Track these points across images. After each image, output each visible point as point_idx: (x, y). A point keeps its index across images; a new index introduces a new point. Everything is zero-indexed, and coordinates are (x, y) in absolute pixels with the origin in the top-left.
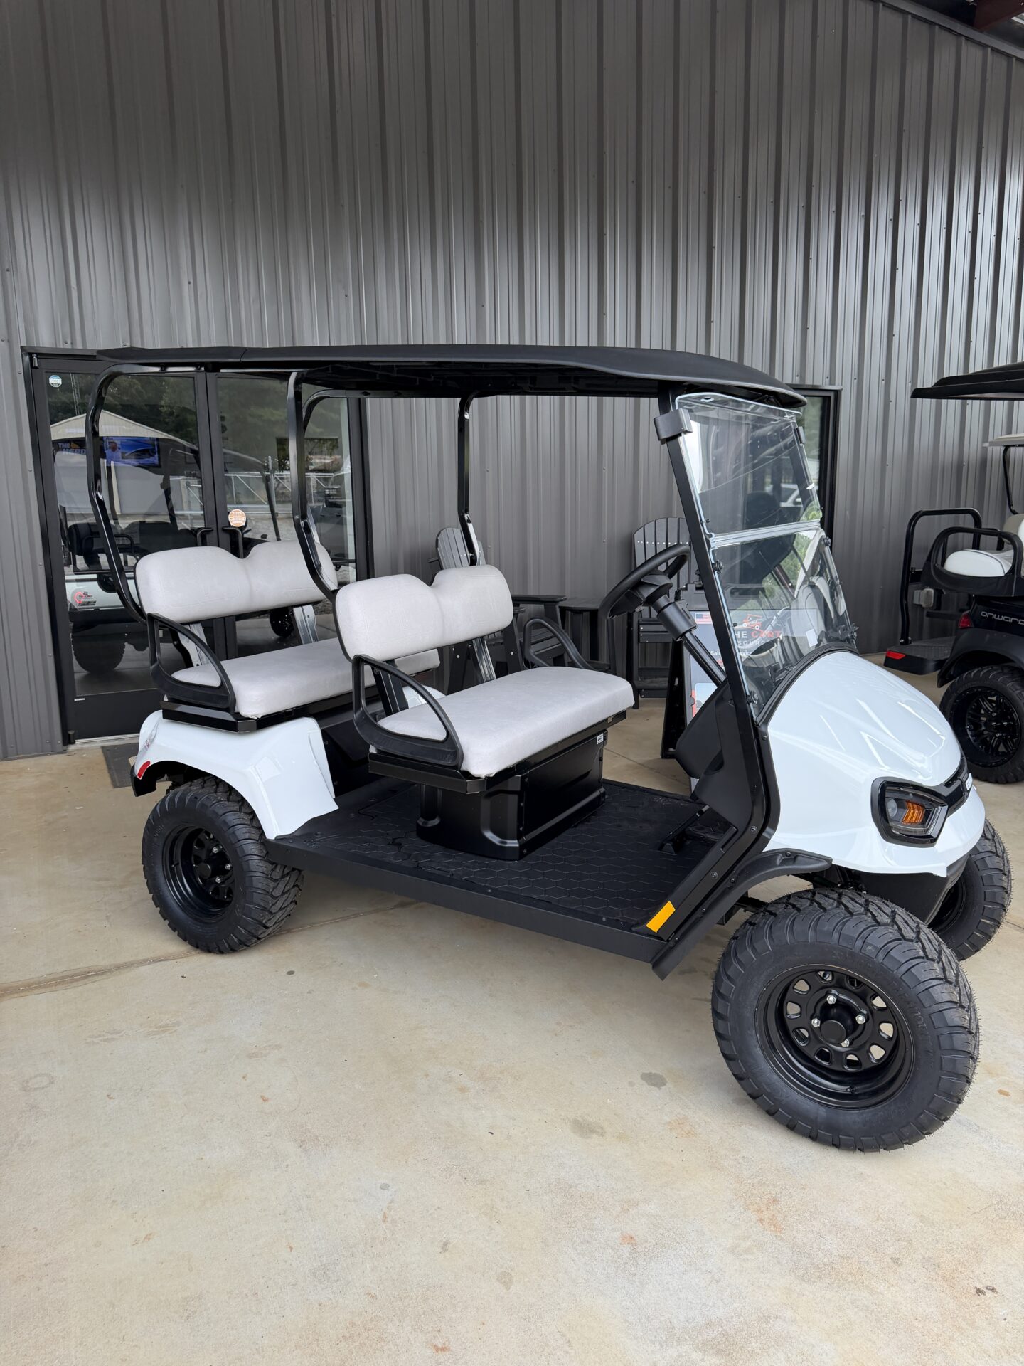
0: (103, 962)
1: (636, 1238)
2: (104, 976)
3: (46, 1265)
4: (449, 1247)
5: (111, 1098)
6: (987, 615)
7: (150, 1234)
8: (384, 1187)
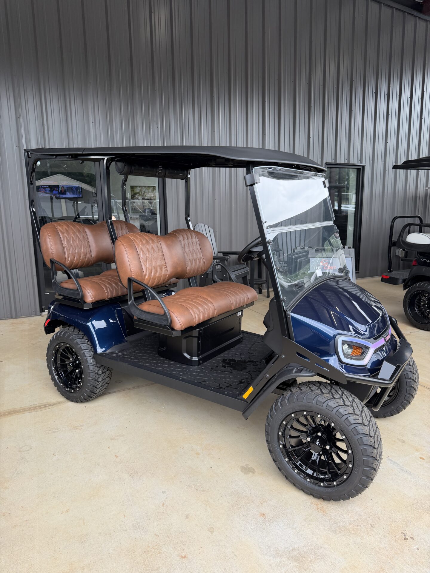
1: (266, 515)
3: (26, 521)
4: (189, 517)
5: (54, 455)
6: (424, 260)
7: (68, 510)
8: (164, 492)
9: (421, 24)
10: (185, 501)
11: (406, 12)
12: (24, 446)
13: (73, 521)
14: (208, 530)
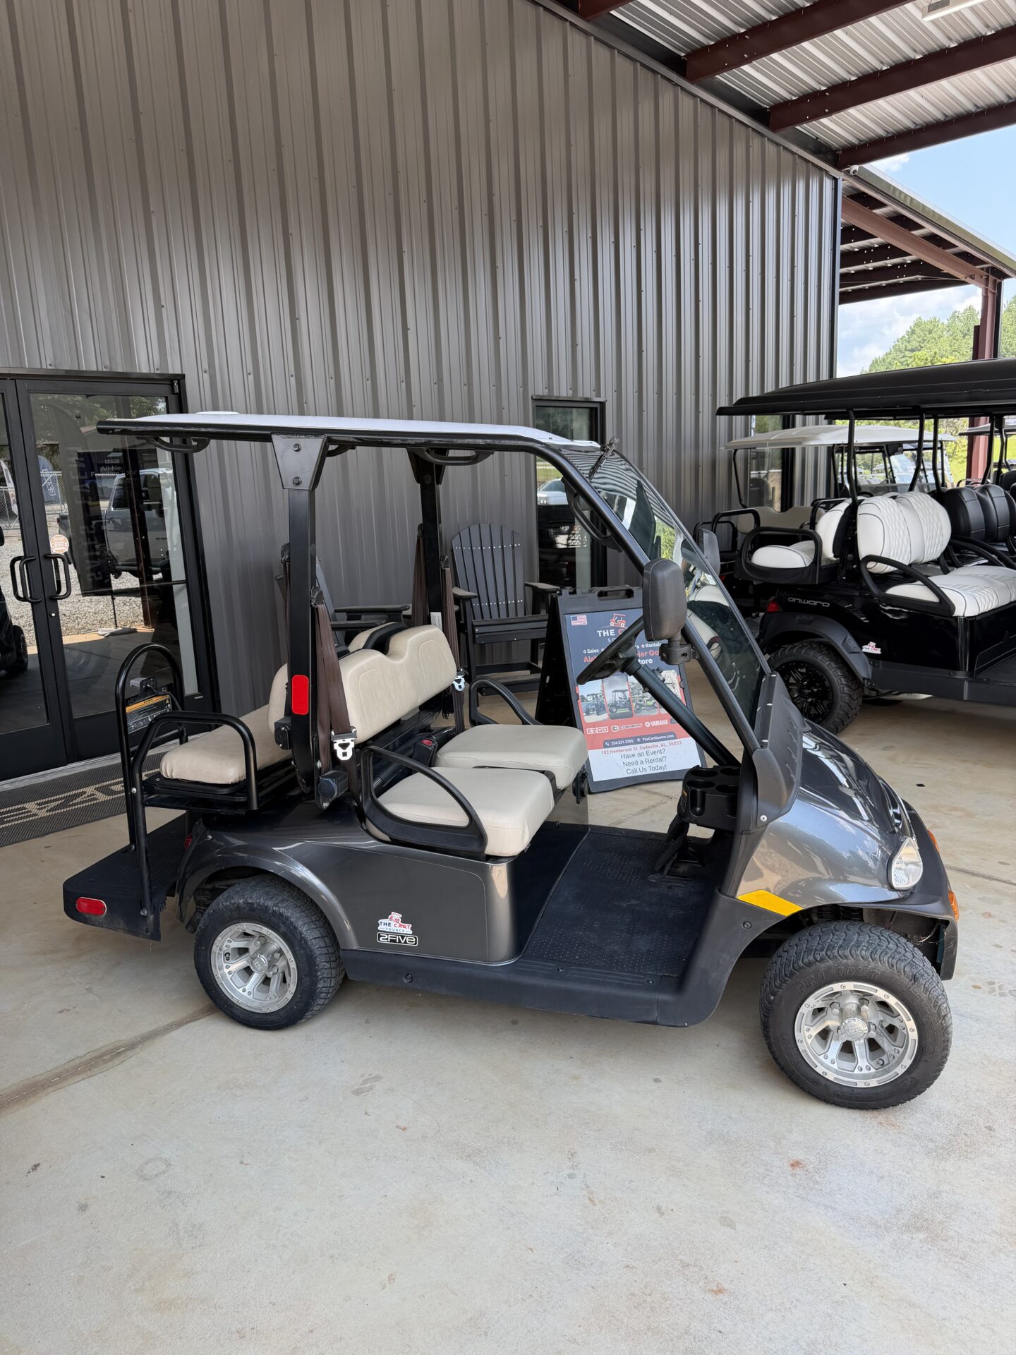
0: (126, 1036)
2: (137, 1050)
3: (312, 1331)
4: (663, 1210)
6: (794, 600)
7: (391, 1275)
9: (686, 102)
10: (631, 1181)
11: (659, 73)
13: (423, 1296)
14: (721, 1224)
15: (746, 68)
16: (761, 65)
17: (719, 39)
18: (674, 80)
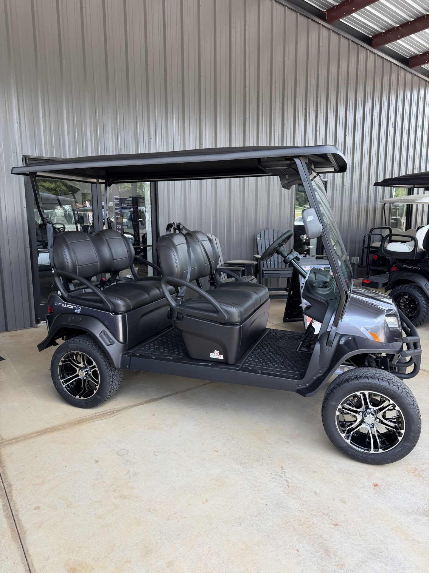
4: (317, 493)
5: (156, 455)
6: (404, 266)
7: (207, 500)
9: (371, 57)
10: (305, 481)
11: (360, 45)
12: (120, 450)
13: (218, 508)
14: (341, 502)
15: (399, 41)
16: (406, 40)
17: (387, 29)
18: (366, 47)
